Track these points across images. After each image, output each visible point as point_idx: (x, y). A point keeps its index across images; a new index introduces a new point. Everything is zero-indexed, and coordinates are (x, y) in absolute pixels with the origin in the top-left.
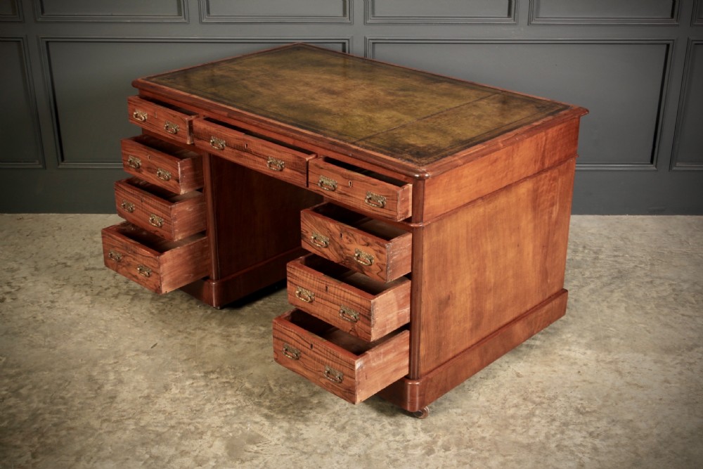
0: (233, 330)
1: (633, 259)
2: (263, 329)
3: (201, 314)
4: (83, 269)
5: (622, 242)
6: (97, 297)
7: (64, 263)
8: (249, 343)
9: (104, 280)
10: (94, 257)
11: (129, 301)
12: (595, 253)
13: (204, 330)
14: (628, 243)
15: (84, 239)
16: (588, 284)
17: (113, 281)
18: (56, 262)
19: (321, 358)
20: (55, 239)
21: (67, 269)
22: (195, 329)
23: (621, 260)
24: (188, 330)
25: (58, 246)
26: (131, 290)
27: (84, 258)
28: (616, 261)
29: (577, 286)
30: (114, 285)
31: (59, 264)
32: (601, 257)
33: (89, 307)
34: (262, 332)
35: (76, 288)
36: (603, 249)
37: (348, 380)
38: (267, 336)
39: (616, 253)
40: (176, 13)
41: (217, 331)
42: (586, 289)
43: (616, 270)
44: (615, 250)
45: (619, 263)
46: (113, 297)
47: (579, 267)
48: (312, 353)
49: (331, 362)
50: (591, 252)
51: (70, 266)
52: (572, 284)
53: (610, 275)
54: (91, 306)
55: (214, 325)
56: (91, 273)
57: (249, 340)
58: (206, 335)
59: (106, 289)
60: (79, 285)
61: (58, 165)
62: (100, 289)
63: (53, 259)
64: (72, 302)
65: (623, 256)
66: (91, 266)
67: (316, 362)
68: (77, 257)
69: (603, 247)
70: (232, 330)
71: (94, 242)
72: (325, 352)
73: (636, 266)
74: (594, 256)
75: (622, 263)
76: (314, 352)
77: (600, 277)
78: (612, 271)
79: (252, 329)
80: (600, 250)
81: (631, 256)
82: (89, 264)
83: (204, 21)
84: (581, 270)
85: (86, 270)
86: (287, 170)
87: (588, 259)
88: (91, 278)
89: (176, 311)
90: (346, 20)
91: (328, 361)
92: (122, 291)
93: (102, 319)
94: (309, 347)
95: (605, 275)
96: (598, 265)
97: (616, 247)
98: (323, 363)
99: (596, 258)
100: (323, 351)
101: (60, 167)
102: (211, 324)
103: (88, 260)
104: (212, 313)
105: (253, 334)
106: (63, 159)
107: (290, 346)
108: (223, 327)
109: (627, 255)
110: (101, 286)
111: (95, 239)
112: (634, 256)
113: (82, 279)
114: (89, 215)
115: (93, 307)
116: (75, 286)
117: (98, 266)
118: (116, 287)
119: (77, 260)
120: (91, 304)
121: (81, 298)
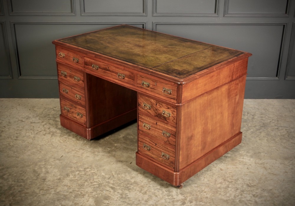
0: (96, 149)
1: (269, 118)
2: (109, 149)
3: (82, 143)
4: (30, 122)
5: (264, 111)
6: (36, 135)
7: (22, 120)
8: (103, 155)
9: (39, 127)
10: (35, 117)
11: (50, 137)
12: (253, 116)
13: (84, 149)
14: (267, 111)
15: (30, 110)
16: (250, 129)
17: (43, 128)
18: (18, 120)
19: (160, 149)
20: (17, 110)
21: (23, 122)
22: (79, 149)
23: (264, 119)
24: (76, 150)
25: (19, 112)
26: (51, 132)
27: (30, 118)
28: (262, 119)
29: (245, 130)
30: (43, 130)
31: (19, 120)
32: (255, 117)
33: (33, 139)
35: (27, 131)
36: (256, 114)
37: (172, 158)
38: (111, 152)
39: (262, 116)
40: (70, 12)
41: (89, 150)
42: (249, 132)
43: (262, 123)
44: (261, 115)
45: (263, 120)
46: (43, 135)
47: (246, 122)
48: (156, 147)
49: (164, 151)
50: (251, 115)
51: (24, 122)
52: (243, 129)
53: (260, 125)
54: (34, 139)
56: (33, 125)
58: (84, 152)
59: (40, 132)
61: (19, 77)
62: (37, 131)
63: (16, 118)
64: (26, 137)
65: (265, 117)
66: (33, 122)
67: (158, 151)
68: (27, 117)
69: (256, 113)
71: (34, 111)
72: (162, 147)
73: (271, 121)
74: (252, 117)
75: (265, 120)
76: (157, 147)
77: (255, 126)
78: (260, 123)
80: (255, 114)
81: (269, 117)
82: (33, 121)
83: (83, 15)
84: (247, 123)
85: (31, 123)
86: (126, 78)
87: (250, 118)
88: (33, 127)
89: (71, 141)
90: (144, 14)
91: (163, 150)
92: (47, 132)
93: (39, 145)
94: (155, 145)
95: (257, 125)
96: (254, 121)
97: (262, 113)
98: (161, 152)
99: (253, 118)
100: (161, 146)
102: (86, 147)
103: (32, 119)
104: (87, 142)
105: (105, 151)
106: (21, 75)
107: (146, 145)
108: (91, 148)
109: (267, 117)
110: (38, 130)
111: (35, 110)
112: (270, 117)
113: (30, 127)
114: (32, 99)
115: (35, 139)
116: (27, 130)
117: (36, 122)
118: (45, 131)
119: (27, 119)
120: (34, 138)
121: (29, 136)
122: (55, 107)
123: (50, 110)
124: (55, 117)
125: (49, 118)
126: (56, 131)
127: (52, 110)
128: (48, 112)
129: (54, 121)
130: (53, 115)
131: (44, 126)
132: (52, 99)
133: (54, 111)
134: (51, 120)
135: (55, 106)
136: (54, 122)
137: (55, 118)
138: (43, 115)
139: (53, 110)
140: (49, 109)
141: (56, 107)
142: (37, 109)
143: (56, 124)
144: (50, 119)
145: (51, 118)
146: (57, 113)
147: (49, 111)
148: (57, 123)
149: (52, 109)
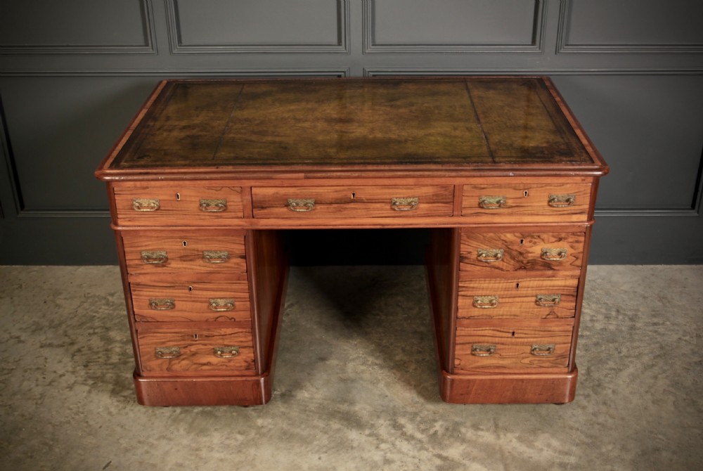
0: (205, 439)
1: (676, 327)
2: (240, 437)
3: (168, 414)
4: (39, 345)
5: (661, 304)
6: (48, 388)
7: (18, 337)
8: (222, 460)
9: (60, 362)
10: (54, 328)
11: (85, 394)
12: (631, 319)
13: (170, 439)
14: (668, 304)
15: (45, 302)
16: (627, 366)
17: (71, 364)
18: (8, 336)
20: (12, 302)
21: (20, 345)
22: (159, 439)
23: (661, 329)
24: (151, 440)
25: (15, 311)
26: (90, 377)
27: (41, 329)
28: (656, 332)
29: (614, 369)
30: (70, 369)
31: (11, 338)
32: (638, 325)
33: (37, 403)
34: (239, 442)
35: (26, 374)
38: (244, 450)
39: (655, 320)
40: (142, 43)
41: (185, 442)
42: (625, 374)
43: (658, 345)
44: (653, 316)
45: (659, 334)
46: (67, 387)
50: (626, 318)
51: (23, 342)
52: (608, 366)
53: (652, 353)
54: (39, 402)
55: (182, 431)
56: (46, 352)
57: (222, 455)
58: (172, 448)
59: (61, 376)
60: (30, 369)
61: (18, 213)
62: (53, 375)
63: (5, 331)
64: (19, 396)
65: (663, 324)
66: (48, 342)
68: (33, 327)
70: (203, 440)
73: (680, 338)
74: (630, 323)
75: (663, 334)
77: (639, 356)
78: (653, 346)
79: (227, 438)
80: (636, 315)
81: (673, 324)
82: (47, 339)
83: (175, 51)
85: (42, 347)
87: (623, 329)
88: (46, 359)
89: (139, 411)
92: (79, 379)
93: (50, 423)
95: (646, 352)
96: (636, 338)
97: (654, 311)
99: (633, 328)
101: (20, 215)
102: (178, 430)
103: (45, 333)
104: (181, 413)
105: (228, 446)
106: (22, 207)
109: (668, 323)
110: (55, 372)
111: (58, 302)
112: (676, 324)
113: (35, 361)
114: (56, 267)
115: (42, 403)
116: (26, 371)
117: (56, 342)
118: (73, 372)
119: (34, 332)
120: (40, 399)
121: (30, 390)
122: (112, 295)
123: (98, 303)
124: (108, 325)
125: (91, 331)
126: (104, 375)
127: (104, 301)
128: (92, 311)
129: (102, 338)
130: (104, 318)
131: (75, 357)
132: (108, 267)
133: (107, 307)
134: (95, 338)
135: (113, 291)
136: (103, 343)
137: (106, 328)
138: (76, 319)
139: (104, 305)
140: (97, 299)
141: (115, 293)
142: (65, 299)
143: (107, 350)
144: (95, 333)
145: (96, 331)
146: (115, 314)
147: (93, 308)
148: (110, 347)
149: (105, 298)
